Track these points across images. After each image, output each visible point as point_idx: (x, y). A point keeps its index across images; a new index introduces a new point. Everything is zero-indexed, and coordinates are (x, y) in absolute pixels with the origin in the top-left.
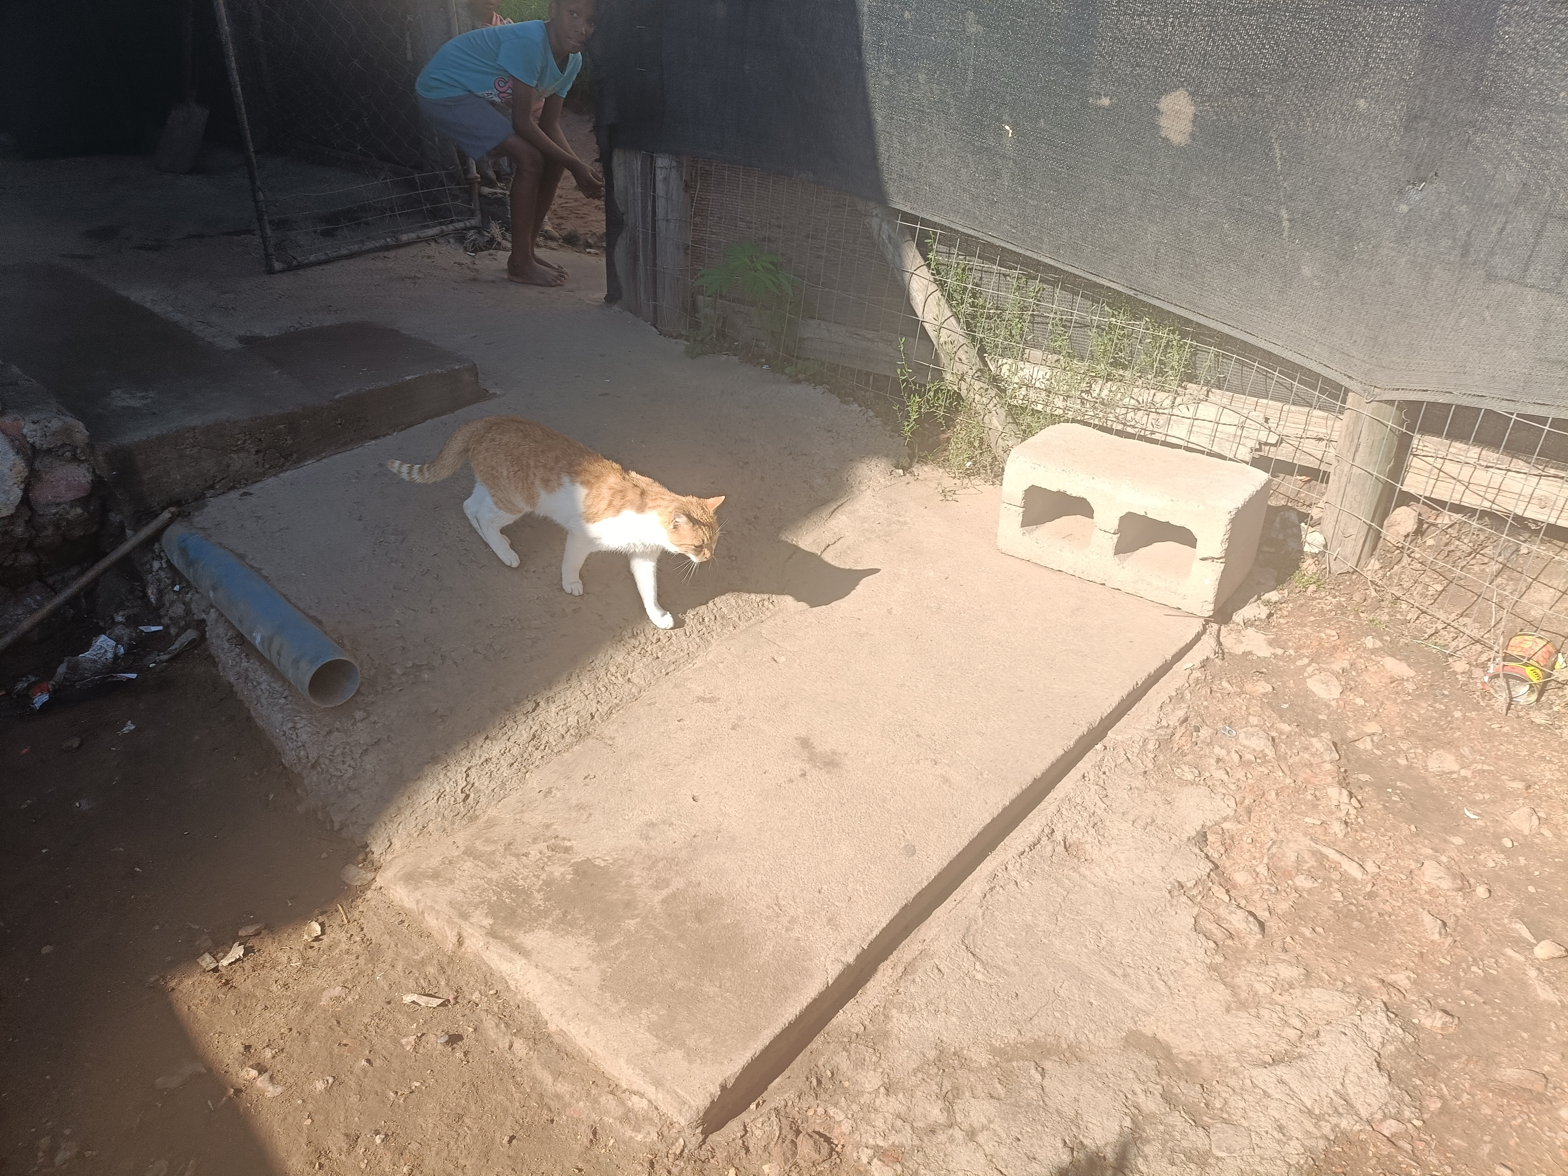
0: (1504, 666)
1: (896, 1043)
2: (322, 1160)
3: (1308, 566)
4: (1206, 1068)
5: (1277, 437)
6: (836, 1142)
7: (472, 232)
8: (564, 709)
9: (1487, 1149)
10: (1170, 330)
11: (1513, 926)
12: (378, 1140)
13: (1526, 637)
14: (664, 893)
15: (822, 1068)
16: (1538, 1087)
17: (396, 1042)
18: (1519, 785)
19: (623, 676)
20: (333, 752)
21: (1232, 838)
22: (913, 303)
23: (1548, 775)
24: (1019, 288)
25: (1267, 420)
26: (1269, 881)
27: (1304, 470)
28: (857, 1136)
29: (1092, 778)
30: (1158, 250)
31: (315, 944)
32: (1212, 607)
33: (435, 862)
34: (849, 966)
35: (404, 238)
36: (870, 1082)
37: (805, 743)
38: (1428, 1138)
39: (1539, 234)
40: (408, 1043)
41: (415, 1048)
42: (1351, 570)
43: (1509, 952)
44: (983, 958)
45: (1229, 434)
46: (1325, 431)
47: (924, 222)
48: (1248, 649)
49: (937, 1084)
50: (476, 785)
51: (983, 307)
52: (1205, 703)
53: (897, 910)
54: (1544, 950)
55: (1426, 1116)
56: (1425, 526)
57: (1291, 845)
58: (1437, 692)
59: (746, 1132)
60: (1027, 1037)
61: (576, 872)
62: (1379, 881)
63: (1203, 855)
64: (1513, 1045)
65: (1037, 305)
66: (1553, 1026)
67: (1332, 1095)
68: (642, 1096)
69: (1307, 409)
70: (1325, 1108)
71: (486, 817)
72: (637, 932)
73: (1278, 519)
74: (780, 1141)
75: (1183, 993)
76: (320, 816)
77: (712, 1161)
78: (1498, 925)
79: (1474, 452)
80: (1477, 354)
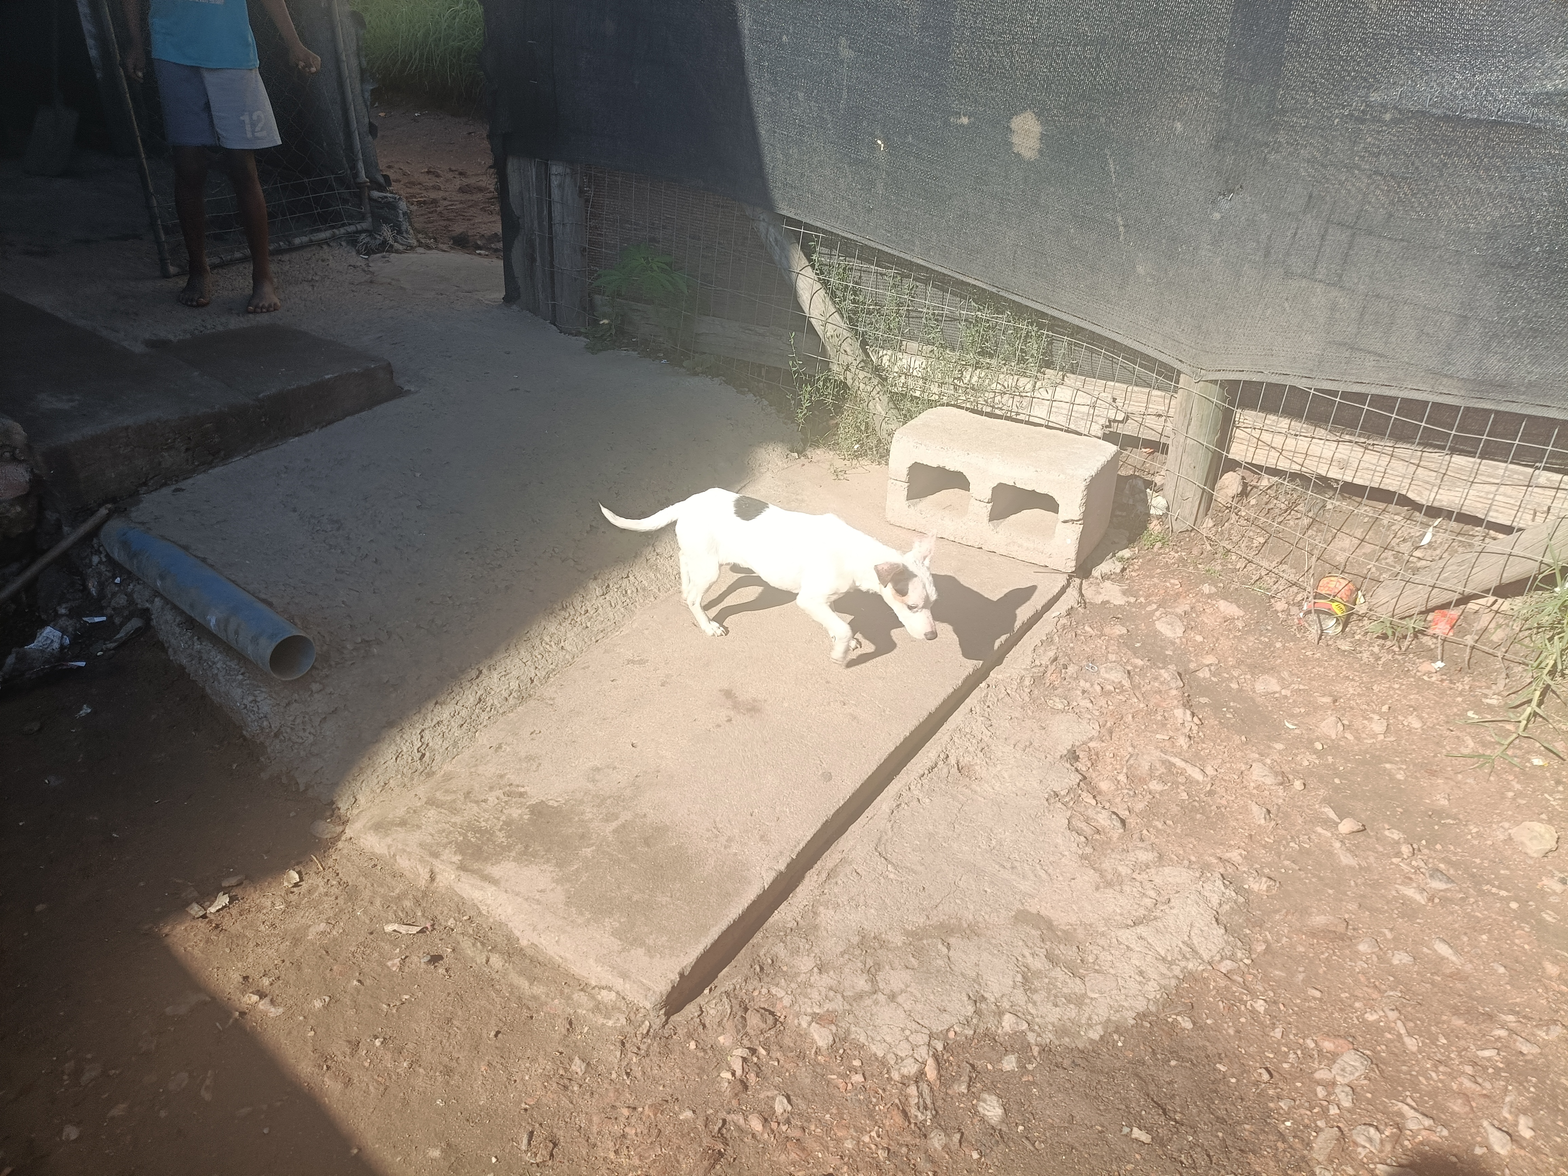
0: (1315, 603)
1: (825, 933)
2: (329, 1063)
3: (1155, 527)
4: (1081, 933)
5: (1123, 415)
6: (779, 1014)
7: (364, 235)
8: (505, 675)
9: (1301, 977)
10: (1028, 323)
11: (1323, 810)
12: (378, 1043)
13: (1332, 578)
14: (615, 825)
15: (763, 957)
16: (1341, 928)
17: (383, 965)
18: (1327, 700)
19: (557, 644)
20: (294, 721)
21: (1097, 754)
22: (800, 301)
23: (1351, 691)
24: (894, 286)
25: (1114, 400)
26: (1128, 787)
27: (1147, 443)
28: (796, 1007)
29: (978, 711)
30: (1015, 252)
31: (295, 889)
32: (1073, 563)
33: (401, 812)
34: (781, 873)
35: (297, 241)
36: (805, 965)
37: (728, 694)
38: (1256, 972)
39: (1323, 238)
40: (393, 965)
41: (400, 969)
42: (1190, 529)
43: (1319, 830)
44: (894, 861)
45: (1083, 413)
46: (1163, 408)
47: (807, 226)
48: (1106, 598)
49: (861, 962)
50: (430, 745)
51: (864, 303)
52: (1071, 645)
53: (819, 826)
54: (1346, 826)
55: (1254, 956)
56: (1249, 488)
57: (1145, 757)
58: (1262, 628)
59: (702, 1012)
60: (934, 921)
61: (532, 812)
62: (1217, 782)
63: (1073, 769)
64: (1321, 900)
65: (912, 301)
66: (1352, 883)
67: (1181, 945)
68: (610, 989)
69: (1147, 390)
70: (1176, 956)
71: (442, 772)
72: (594, 858)
73: (1127, 486)
74: (732, 1017)
75: (1060, 878)
76: (284, 780)
77: (674, 1037)
78: (1311, 810)
79: (1284, 423)
80: (1280, 339)
